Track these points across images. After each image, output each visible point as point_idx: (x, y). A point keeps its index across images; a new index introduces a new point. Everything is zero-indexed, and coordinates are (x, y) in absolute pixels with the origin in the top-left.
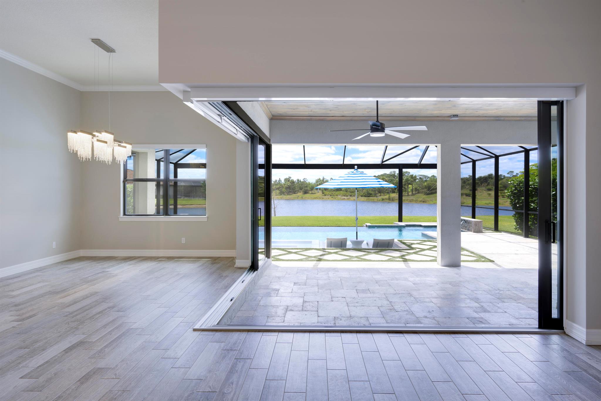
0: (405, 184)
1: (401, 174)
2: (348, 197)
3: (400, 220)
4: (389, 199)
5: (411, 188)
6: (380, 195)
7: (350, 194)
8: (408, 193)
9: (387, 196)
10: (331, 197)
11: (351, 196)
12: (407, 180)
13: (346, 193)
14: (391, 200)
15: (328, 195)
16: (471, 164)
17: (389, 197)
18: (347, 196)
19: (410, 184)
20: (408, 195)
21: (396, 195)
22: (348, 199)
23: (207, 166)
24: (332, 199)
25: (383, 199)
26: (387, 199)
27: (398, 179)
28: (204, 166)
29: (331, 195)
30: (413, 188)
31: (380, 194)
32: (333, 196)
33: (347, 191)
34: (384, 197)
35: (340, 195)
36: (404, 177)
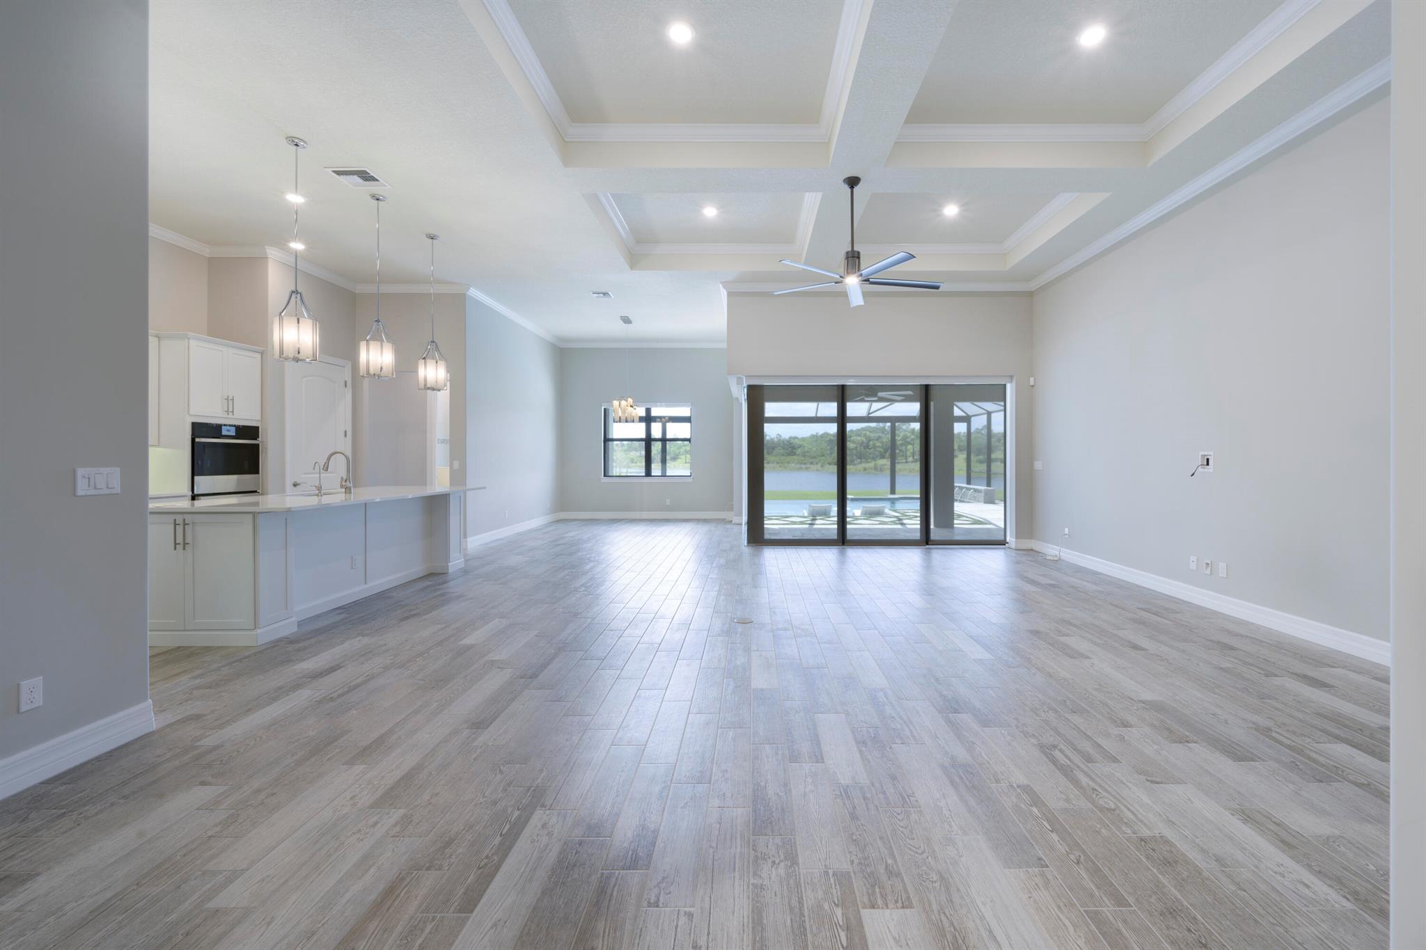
0: (902, 445)
1: (893, 429)
2: (808, 465)
3: (893, 492)
4: (875, 468)
5: (912, 451)
6: (861, 463)
7: (810, 460)
8: (906, 459)
9: (872, 464)
10: (779, 465)
11: (811, 463)
12: (905, 438)
13: (803, 458)
14: (878, 469)
15: (773, 463)
16: (985, 416)
17: (875, 465)
18: (805, 464)
19: (910, 444)
20: (907, 462)
21: (886, 462)
22: (807, 468)
23: (692, 419)
24: (780, 468)
25: (865, 469)
26: (871, 469)
27: (889, 436)
28: (686, 420)
29: (778, 463)
30: (915, 449)
31: (859, 460)
32: (782, 463)
33: (804, 456)
34: (867, 465)
35: (793, 463)
36: (901, 432)
